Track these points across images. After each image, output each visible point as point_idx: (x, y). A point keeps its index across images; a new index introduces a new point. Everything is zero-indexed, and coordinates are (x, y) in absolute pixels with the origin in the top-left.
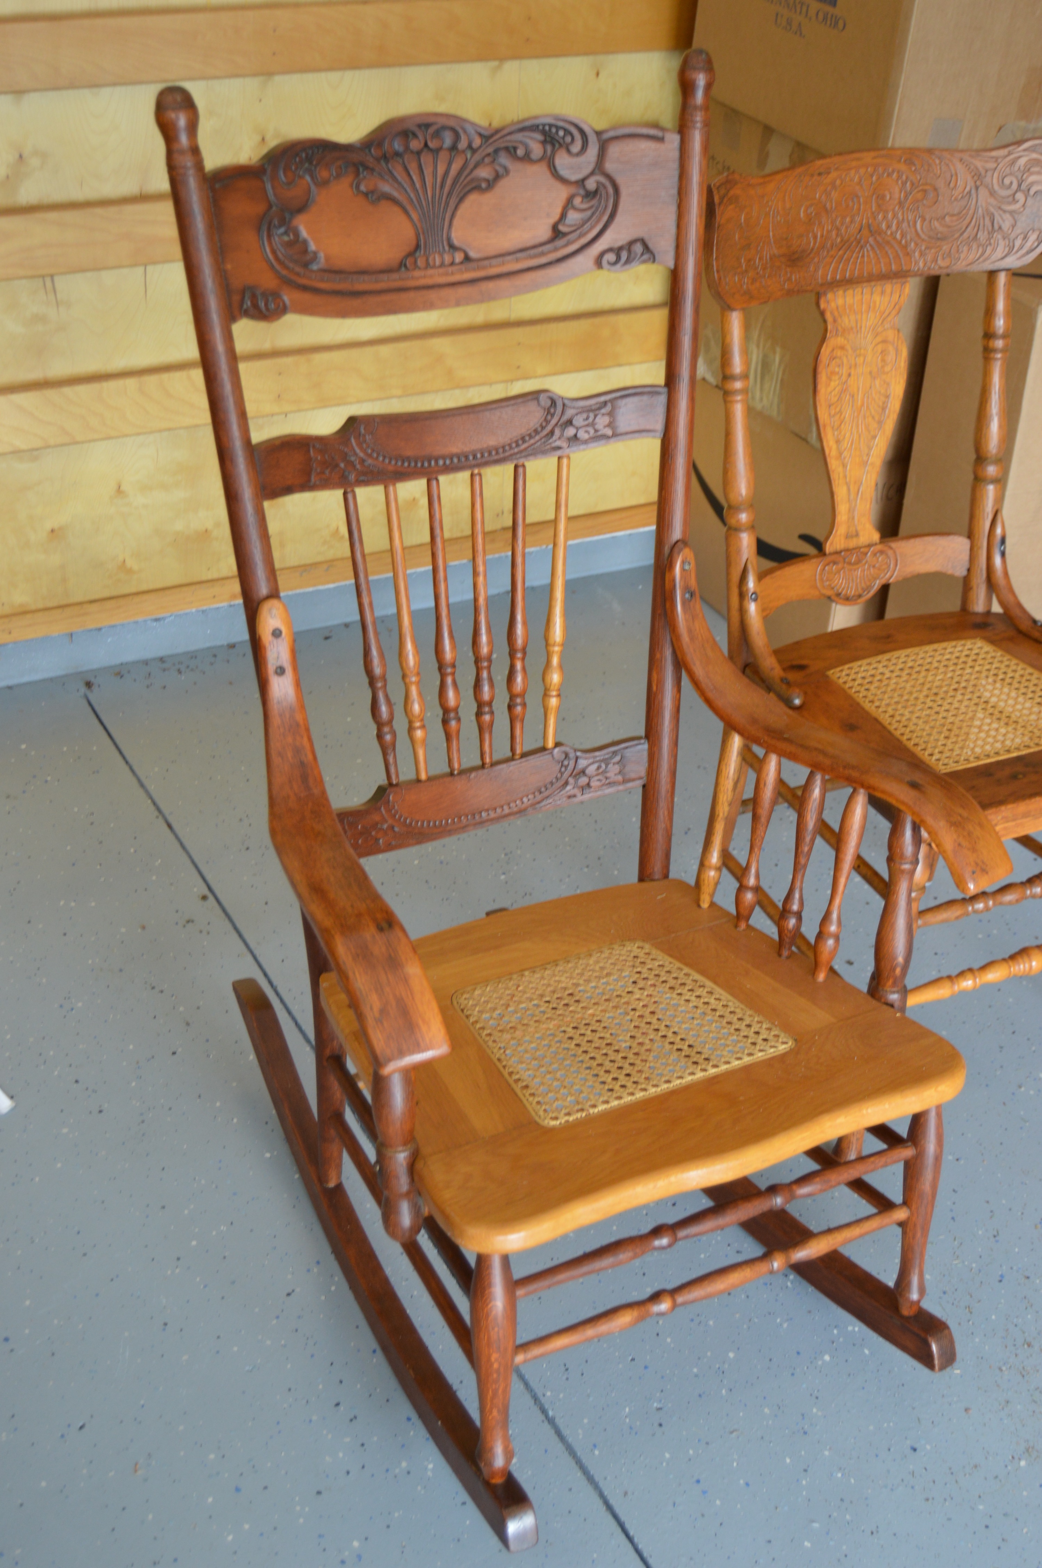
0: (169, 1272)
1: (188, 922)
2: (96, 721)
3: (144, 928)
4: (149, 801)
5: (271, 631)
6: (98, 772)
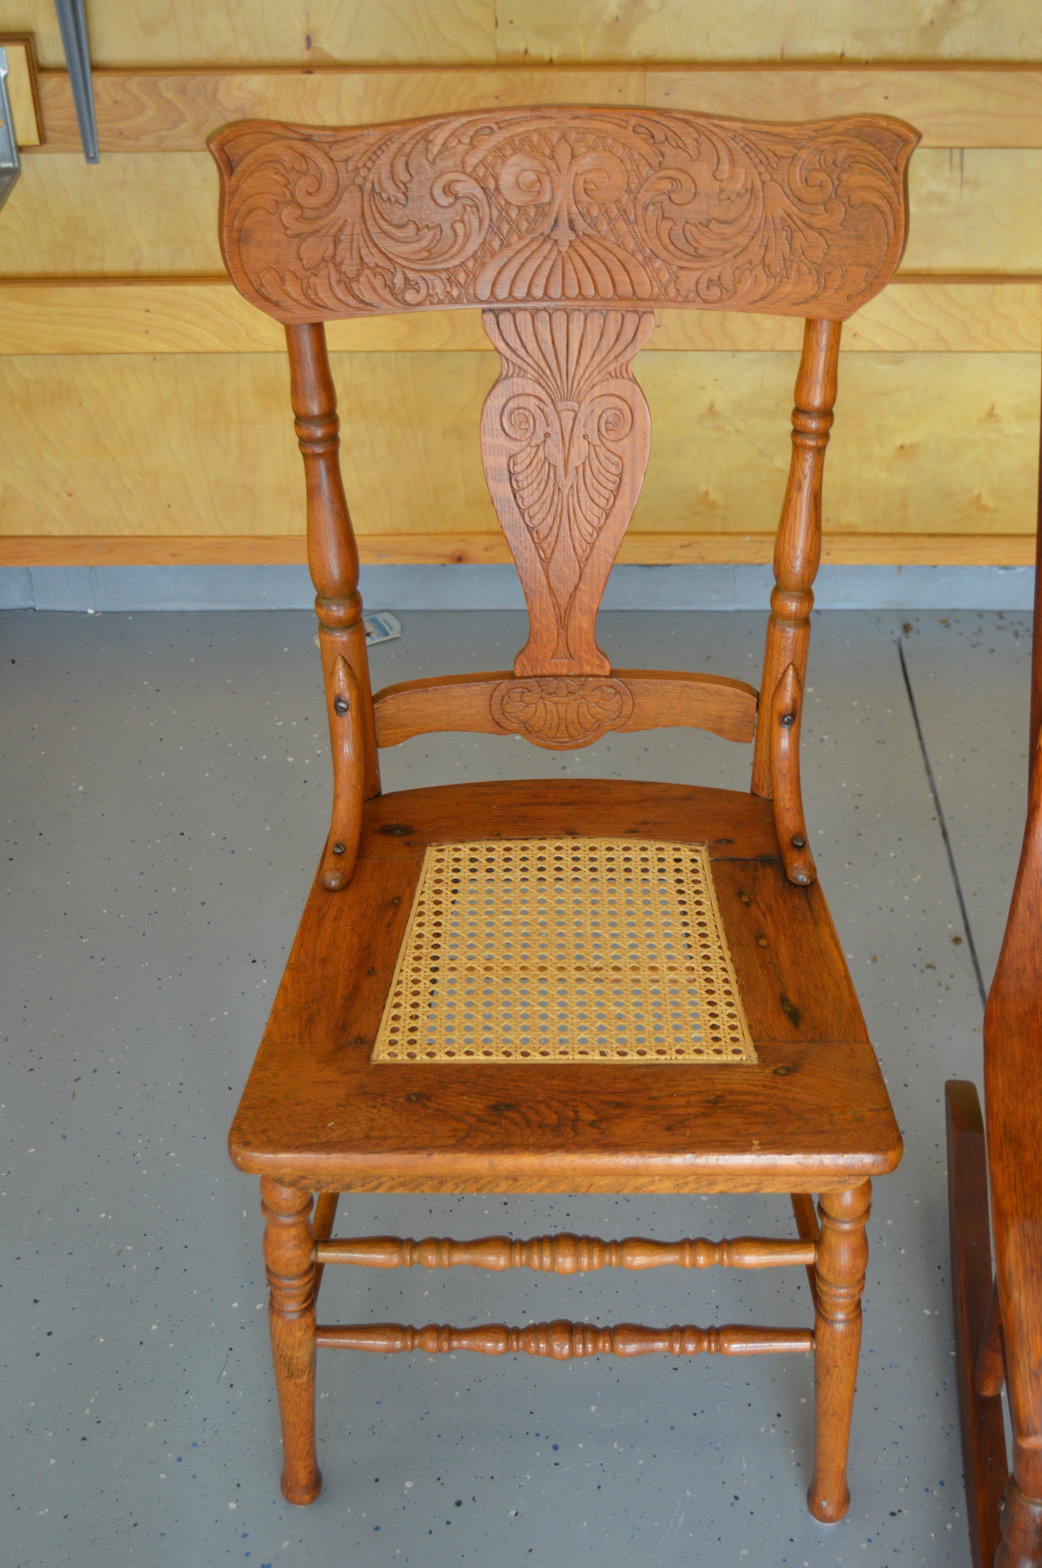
0: (762, 1429)
1: (928, 967)
2: (901, 677)
3: (874, 960)
4: (931, 796)
6: (883, 742)
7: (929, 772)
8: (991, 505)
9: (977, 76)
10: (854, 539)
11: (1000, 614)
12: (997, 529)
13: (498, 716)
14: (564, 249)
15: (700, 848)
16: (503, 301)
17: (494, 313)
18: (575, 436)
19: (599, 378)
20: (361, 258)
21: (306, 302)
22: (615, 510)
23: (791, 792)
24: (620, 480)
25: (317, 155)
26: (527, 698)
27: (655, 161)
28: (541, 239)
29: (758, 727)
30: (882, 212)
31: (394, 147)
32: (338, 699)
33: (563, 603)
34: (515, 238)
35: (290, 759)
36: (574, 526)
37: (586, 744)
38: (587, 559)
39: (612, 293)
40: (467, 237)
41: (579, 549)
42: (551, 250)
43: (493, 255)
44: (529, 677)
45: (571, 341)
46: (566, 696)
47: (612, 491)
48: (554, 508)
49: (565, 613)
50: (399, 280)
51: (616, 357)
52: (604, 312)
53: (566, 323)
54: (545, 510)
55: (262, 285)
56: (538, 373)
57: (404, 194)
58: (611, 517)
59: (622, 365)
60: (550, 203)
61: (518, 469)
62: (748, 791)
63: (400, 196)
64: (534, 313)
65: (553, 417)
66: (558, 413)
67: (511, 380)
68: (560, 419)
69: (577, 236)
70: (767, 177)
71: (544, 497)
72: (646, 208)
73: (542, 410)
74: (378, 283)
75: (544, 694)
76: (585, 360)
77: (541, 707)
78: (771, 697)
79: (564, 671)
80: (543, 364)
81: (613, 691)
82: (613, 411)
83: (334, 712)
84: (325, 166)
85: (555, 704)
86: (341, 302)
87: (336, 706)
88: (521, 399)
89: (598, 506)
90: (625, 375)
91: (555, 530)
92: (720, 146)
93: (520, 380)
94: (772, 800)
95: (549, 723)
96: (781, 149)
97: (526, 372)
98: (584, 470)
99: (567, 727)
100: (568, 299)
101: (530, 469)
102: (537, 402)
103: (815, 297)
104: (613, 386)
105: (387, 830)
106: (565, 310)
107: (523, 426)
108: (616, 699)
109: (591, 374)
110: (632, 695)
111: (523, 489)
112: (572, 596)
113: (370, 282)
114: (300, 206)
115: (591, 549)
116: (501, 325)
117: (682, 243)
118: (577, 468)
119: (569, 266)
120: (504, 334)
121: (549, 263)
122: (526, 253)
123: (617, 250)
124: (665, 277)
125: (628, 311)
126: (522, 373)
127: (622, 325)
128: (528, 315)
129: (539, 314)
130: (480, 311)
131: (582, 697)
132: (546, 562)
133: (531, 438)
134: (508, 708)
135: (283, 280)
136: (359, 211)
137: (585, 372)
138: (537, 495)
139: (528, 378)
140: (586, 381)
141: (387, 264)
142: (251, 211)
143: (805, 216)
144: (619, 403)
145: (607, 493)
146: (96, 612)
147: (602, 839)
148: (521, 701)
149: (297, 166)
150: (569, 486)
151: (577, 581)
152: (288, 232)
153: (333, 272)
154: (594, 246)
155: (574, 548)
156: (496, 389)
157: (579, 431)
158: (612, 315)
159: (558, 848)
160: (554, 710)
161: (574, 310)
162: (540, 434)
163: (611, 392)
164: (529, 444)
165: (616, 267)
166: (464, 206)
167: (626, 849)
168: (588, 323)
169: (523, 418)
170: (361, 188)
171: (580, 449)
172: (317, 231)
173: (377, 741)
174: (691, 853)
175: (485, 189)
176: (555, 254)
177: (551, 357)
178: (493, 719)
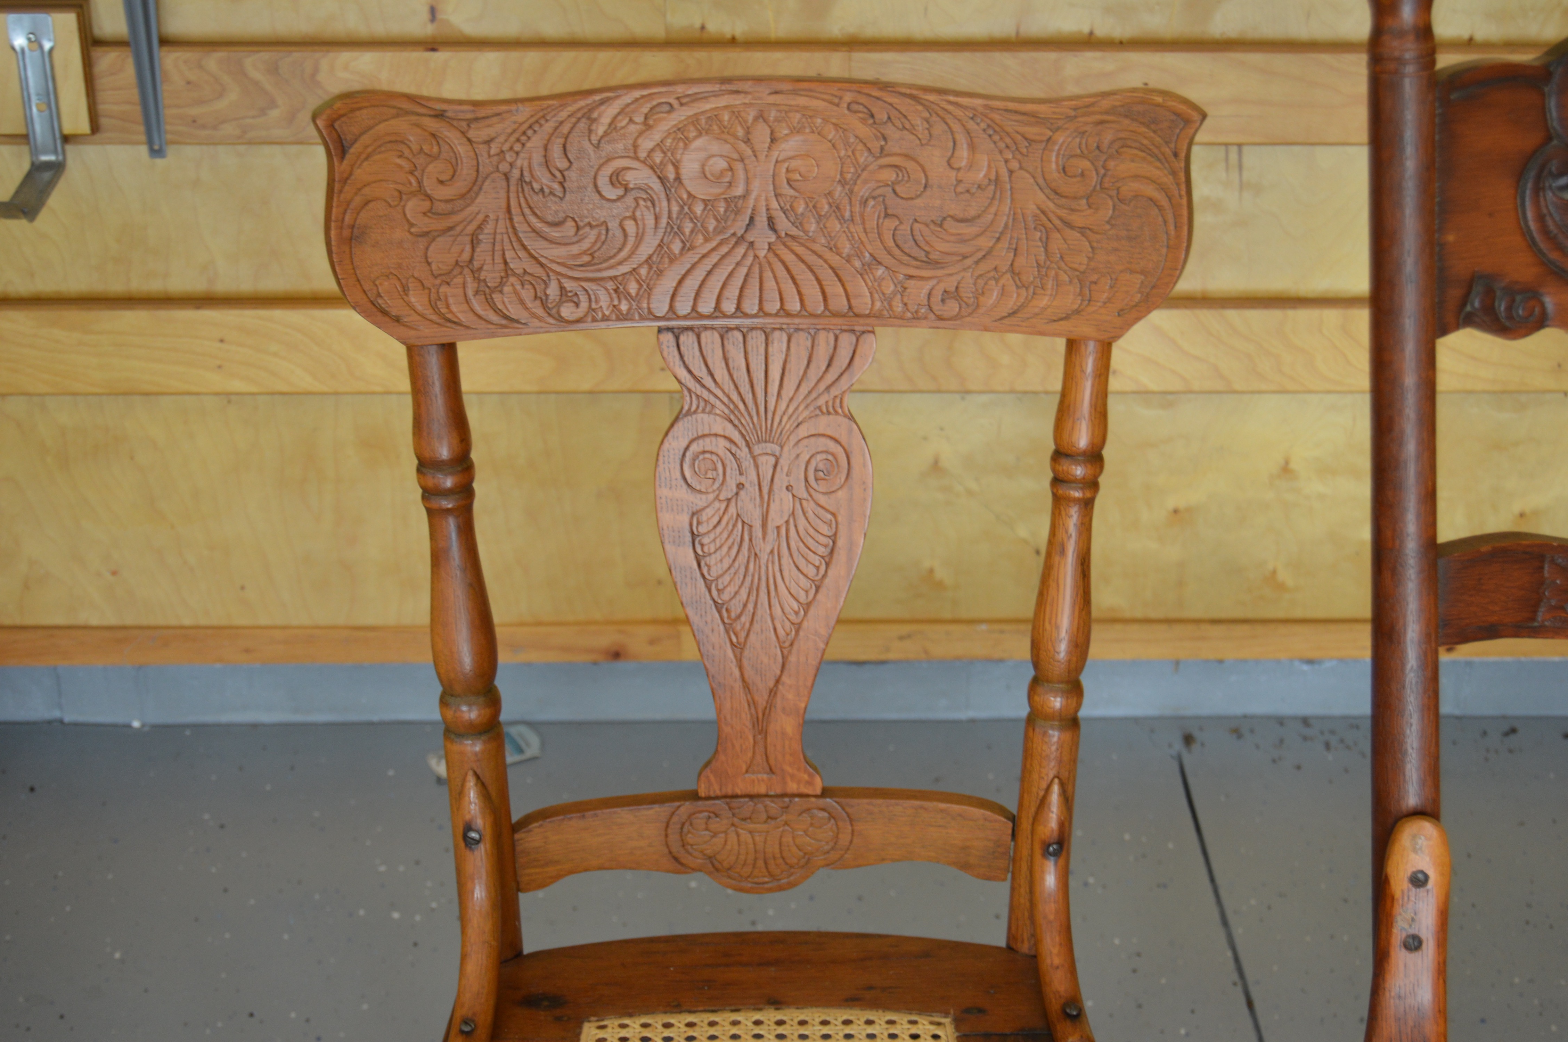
4: (1229, 954)
5: (1409, 873)
6: (1165, 886)
7: (1225, 922)
8: (1290, 582)
9: (1256, 58)
10: (1119, 627)
11: (1305, 721)
12: (1299, 613)
13: (676, 848)
14: (762, 254)
15: (943, 1020)
16: (685, 317)
17: (673, 332)
18: (776, 487)
19: (806, 414)
20: (506, 263)
21: (434, 317)
22: (827, 581)
23: (1061, 944)
24: (834, 542)
25: (451, 135)
26: (715, 824)
27: (876, 145)
28: (733, 240)
29: (1014, 860)
30: (1160, 208)
31: (548, 127)
32: (468, 827)
33: (761, 699)
34: (700, 239)
35: (396, 915)
36: (775, 601)
37: (791, 885)
38: (792, 645)
39: (822, 308)
40: (640, 238)
41: (781, 632)
42: (744, 256)
43: (672, 261)
44: (717, 798)
45: (771, 367)
46: (765, 822)
47: (823, 557)
48: (749, 579)
49: (764, 714)
50: (553, 291)
51: (828, 388)
52: (812, 332)
53: (764, 345)
54: (738, 582)
55: (379, 295)
56: (728, 407)
57: (561, 184)
58: (823, 590)
59: (836, 397)
60: (744, 197)
61: (703, 529)
62: (1002, 943)
63: (556, 186)
64: (725, 331)
65: (747, 463)
66: (754, 458)
67: (694, 416)
68: (757, 467)
69: (779, 237)
70: (1015, 165)
71: (736, 564)
72: (864, 203)
73: (733, 455)
74: (527, 294)
75: (736, 820)
76: (788, 392)
77: (733, 837)
78: (1031, 819)
79: (762, 790)
80: (735, 397)
81: (826, 815)
82: (824, 456)
83: (462, 844)
84: (462, 149)
85: (751, 832)
86: (480, 317)
87: (465, 837)
88: (708, 440)
89: (806, 576)
90: (840, 411)
91: (750, 606)
92: (957, 127)
93: (705, 416)
94: (1035, 957)
95: (742, 857)
96: (1032, 131)
97: (713, 406)
98: (787, 531)
99: (766, 863)
100: (767, 315)
101: (719, 530)
102: (728, 445)
103: (1077, 312)
104: (823, 424)
105: (532, 1002)
106: (762, 330)
107: (710, 475)
108: (830, 825)
109: (796, 409)
110: (851, 820)
111: (710, 554)
112: (773, 693)
113: (516, 292)
114: (429, 197)
115: (797, 632)
116: (682, 348)
117: (909, 246)
118: (778, 528)
119: (768, 274)
120: (686, 359)
121: (743, 271)
122: (714, 258)
123: (828, 255)
124: (889, 288)
125: (843, 331)
126: (708, 408)
127: (835, 348)
128: (716, 336)
129: (730, 334)
130: (656, 329)
131: (786, 823)
132: (738, 648)
133: (720, 489)
134: (690, 838)
135: (406, 290)
136: (504, 205)
137: (788, 406)
138: (727, 563)
139: (716, 414)
140: (790, 418)
141: (538, 271)
142: (367, 203)
143: (1063, 213)
144: (832, 446)
145: (816, 560)
146: (143, 726)
147: (814, 1009)
148: (707, 829)
149: (426, 148)
150: (768, 550)
151: (778, 672)
152: (413, 230)
153: (469, 280)
154: (800, 250)
155: (775, 629)
156: (676, 428)
157: (781, 481)
158: (822, 335)
159: (757, 1023)
160: (750, 840)
161: (775, 329)
162: (732, 484)
163: (821, 431)
164: (717, 498)
165: (827, 275)
166: (636, 199)
167: (847, 1022)
168: (792, 345)
169: (710, 465)
170: (507, 176)
171: (782, 504)
172: (450, 229)
173: (518, 883)
174: (932, 1027)
175: (662, 179)
176: (750, 259)
177: (745, 389)
178: (670, 852)
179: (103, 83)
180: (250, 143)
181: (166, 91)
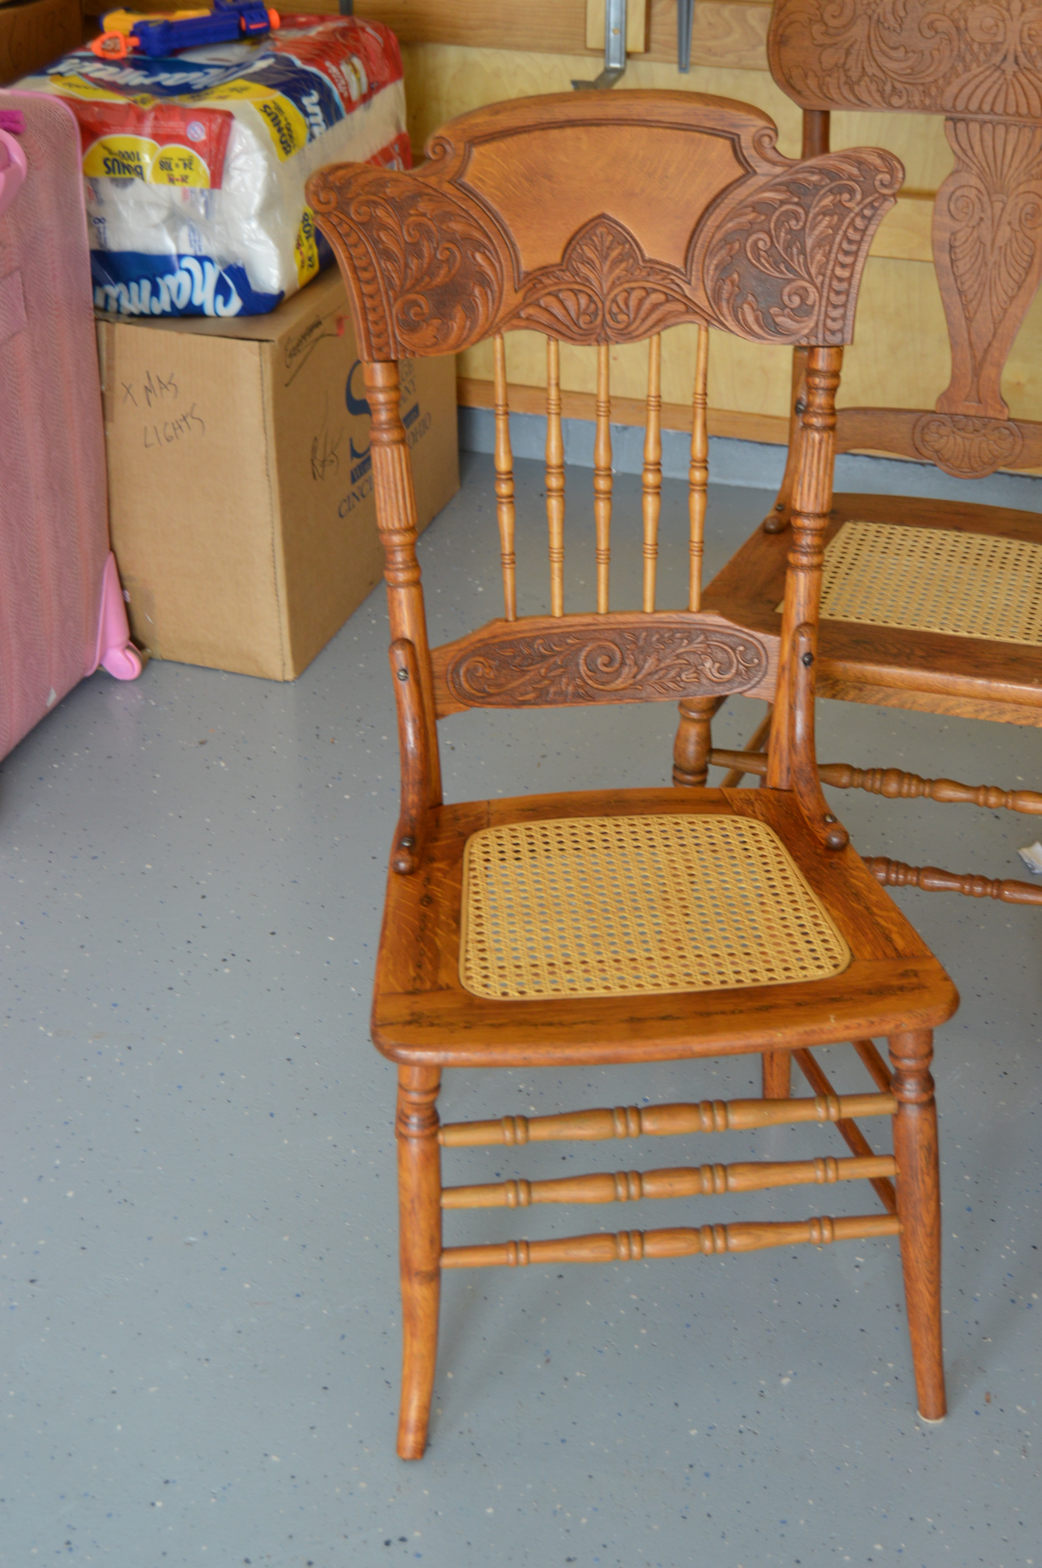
13: (918, 443)
14: (1009, 77)
16: (961, 112)
17: (954, 121)
18: (1002, 222)
19: (1024, 178)
20: (863, 68)
21: (820, 95)
24: (1032, 260)
26: (944, 430)
28: (993, 68)
33: (979, 355)
34: (975, 65)
36: (994, 293)
37: (983, 476)
38: (1000, 322)
40: (941, 62)
41: (995, 313)
42: (999, 78)
43: (958, 76)
44: (946, 414)
45: (1007, 148)
46: (972, 433)
47: (1024, 268)
48: (980, 278)
50: (888, 88)
53: (1005, 133)
55: (791, 77)
56: (980, 169)
57: (900, 25)
58: (1023, 290)
60: (1002, 43)
61: (957, 244)
63: (897, 26)
64: (983, 123)
65: (987, 206)
66: (992, 202)
68: (992, 207)
69: (1020, 69)
71: (974, 268)
73: (979, 199)
74: (873, 88)
75: (955, 430)
76: (1015, 164)
79: (972, 412)
80: (984, 164)
81: (1007, 432)
82: (1032, 205)
83: (794, 412)
85: (963, 438)
86: (845, 98)
87: (797, 408)
88: (966, 189)
89: (1013, 279)
91: (979, 295)
93: (967, 175)
95: (956, 453)
97: (972, 168)
98: (1006, 249)
99: (969, 459)
100: (1008, 114)
101: (966, 245)
102: (977, 193)
106: (1005, 124)
107: (965, 210)
108: (1010, 440)
110: (1023, 437)
111: (959, 260)
112: (986, 351)
113: (867, 86)
114: (826, 24)
116: (957, 131)
118: (1001, 248)
119: (1011, 90)
120: (959, 139)
121: (997, 86)
122: (981, 78)
126: (969, 169)
128: (977, 126)
129: (986, 124)
130: (944, 118)
131: (984, 435)
132: (969, 320)
133: (969, 220)
134: (927, 438)
135: (806, 76)
136: (866, 33)
137: (1015, 171)
139: (972, 174)
140: (1015, 180)
141: (880, 75)
142: (791, 23)
144: (1037, 199)
145: (1021, 270)
148: (937, 432)
150: (993, 260)
151: (990, 338)
152: (815, 42)
153: (842, 75)
154: (1031, 77)
156: (949, 180)
157: (1006, 218)
159: (945, 535)
160: (962, 444)
161: (1012, 124)
162: (977, 218)
163: (1032, 189)
164: (968, 225)
166: (941, 39)
167: (997, 541)
168: (1021, 135)
169: (965, 204)
170: (870, 17)
171: (1005, 232)
172: (835, 44)
175: (958, 28)
176: (1001, 81)
177: (991, 159)
178: (914, 445)
179: (656, 19)
180: (744, 68)
181: (695, 28)
